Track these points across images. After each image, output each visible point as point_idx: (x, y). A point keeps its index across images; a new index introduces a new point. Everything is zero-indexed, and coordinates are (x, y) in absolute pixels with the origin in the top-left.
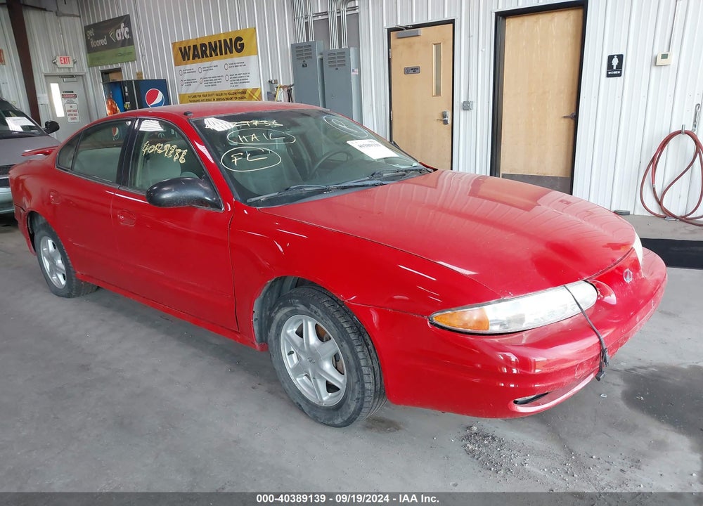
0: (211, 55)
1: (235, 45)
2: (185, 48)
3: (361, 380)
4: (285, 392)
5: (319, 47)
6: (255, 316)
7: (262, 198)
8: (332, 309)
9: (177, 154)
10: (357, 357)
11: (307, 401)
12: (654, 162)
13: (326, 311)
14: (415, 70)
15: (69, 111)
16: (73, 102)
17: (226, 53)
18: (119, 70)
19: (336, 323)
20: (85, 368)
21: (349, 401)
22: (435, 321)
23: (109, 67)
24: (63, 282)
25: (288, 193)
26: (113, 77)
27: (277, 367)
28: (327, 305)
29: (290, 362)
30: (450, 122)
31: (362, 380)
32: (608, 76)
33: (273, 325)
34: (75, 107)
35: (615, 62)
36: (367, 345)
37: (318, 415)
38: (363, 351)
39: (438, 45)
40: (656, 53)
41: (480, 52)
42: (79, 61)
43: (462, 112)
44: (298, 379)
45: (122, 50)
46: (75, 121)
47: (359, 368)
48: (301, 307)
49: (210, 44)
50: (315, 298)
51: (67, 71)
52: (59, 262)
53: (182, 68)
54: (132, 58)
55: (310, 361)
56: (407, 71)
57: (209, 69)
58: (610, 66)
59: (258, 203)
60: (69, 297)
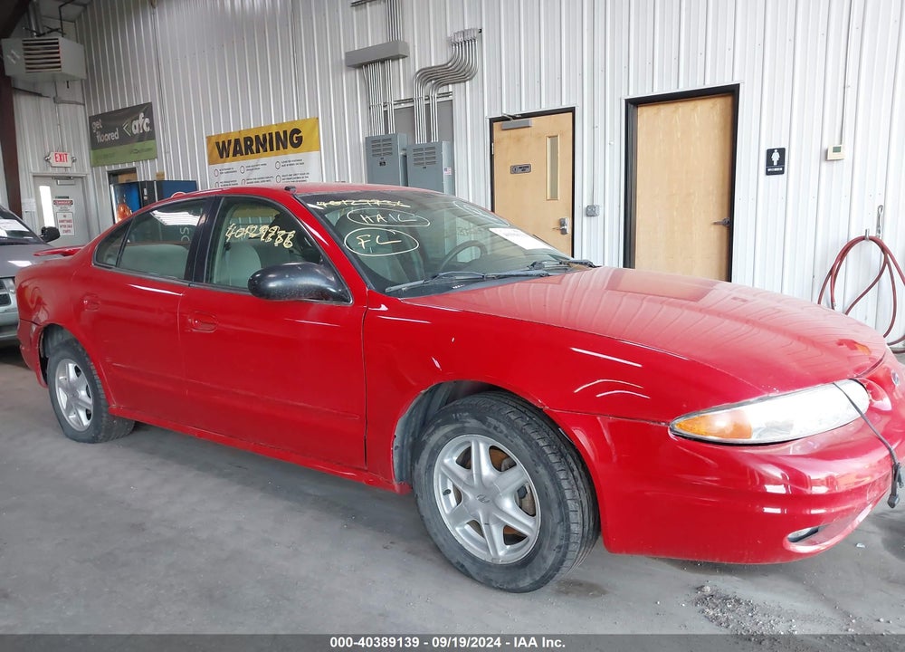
0: (258, 151)
1: (291, 139)
2: (224, 142)
3: (565, 519)
4: (437, 549)
5: (402, 141)
6: (396, 443)
7: (404, 287)
8: (521, 423)
9: (279, 237)
10: (560, 487)
11: (474, 559)
12: (833, 274)
13: (511, 425)
14: (525, 168)
15: (62, 221)
16: (67, 211)
17: (278, 149)
18: (133, 171)
19: (528, 441)
20: (138, 528)
21: (545, 552)
22: (677, 428)
23: (120, 167)
24: (86, 422)
25: (436, 281)
26: (123, 179)
27: (426, 513)
28: (513, 417)
29: (446, 505)
30: (569, 231)
31: (568, 518)
32: (768, 173)
33: (424, 453)
34: (69, 216)
35: (776, 157)
36: (572, 471)
37: (492, 576)
38: (567, 479)
39: (554, 138)
40: (825, 146)
41: (608, 146)
42: (79, 159)
43: (585, 218)
44: (457, 529)
45: (138, 146)
46: (69, 234)
47: (562, 503)
48: (473, 423)
49: (257, 137)
50: (494, 408)
51: (62, 170)
52: (83, 393)
53: (218, 166)
54: (152, 155)
55: (481, 500)
56: (515, 170)
57: (255, 168)
58: (769, 162)
59: (399, 293)
60: (94, 442)
